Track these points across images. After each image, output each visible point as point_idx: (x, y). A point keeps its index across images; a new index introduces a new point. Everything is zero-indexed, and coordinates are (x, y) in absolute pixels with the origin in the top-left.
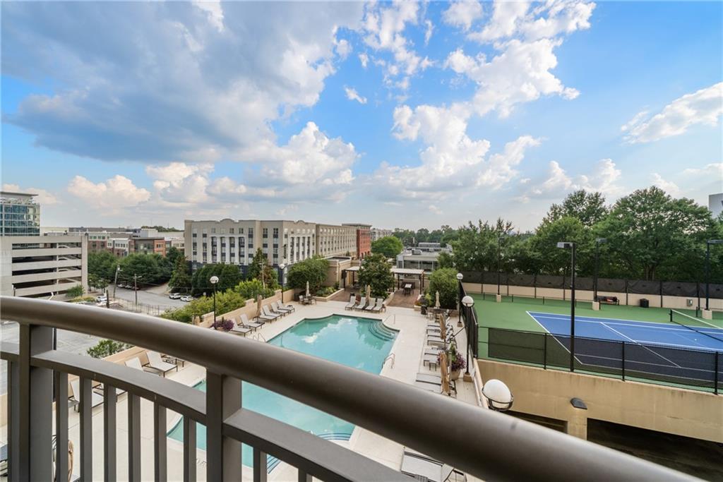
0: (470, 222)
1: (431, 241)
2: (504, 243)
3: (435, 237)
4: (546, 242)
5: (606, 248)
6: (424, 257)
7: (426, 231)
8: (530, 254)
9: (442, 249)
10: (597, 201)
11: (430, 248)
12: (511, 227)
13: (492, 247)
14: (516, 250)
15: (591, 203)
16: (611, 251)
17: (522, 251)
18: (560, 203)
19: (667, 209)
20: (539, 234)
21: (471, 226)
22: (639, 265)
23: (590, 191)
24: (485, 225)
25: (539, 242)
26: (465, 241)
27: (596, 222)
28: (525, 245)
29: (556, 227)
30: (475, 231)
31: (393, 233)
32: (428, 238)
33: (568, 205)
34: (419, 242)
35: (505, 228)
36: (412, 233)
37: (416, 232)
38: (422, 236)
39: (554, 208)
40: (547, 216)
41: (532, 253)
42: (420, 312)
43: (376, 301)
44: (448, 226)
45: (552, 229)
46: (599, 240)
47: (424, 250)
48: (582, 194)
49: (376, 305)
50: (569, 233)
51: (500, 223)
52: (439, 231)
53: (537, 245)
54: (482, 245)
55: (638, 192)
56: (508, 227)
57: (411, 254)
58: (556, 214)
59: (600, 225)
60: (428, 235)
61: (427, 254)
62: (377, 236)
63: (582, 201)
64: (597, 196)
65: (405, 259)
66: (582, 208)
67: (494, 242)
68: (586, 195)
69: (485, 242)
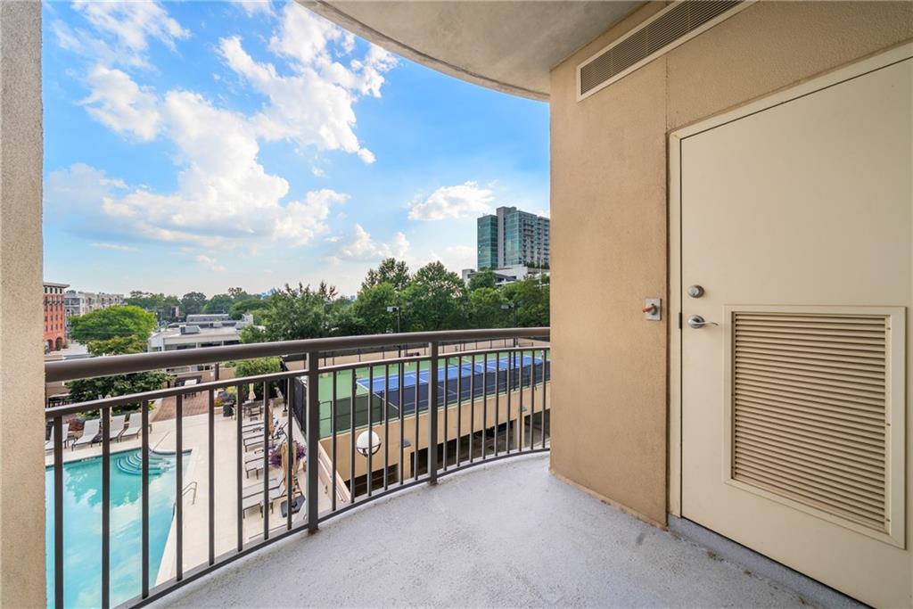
0: (287, 285)
1: (211, 311)
2: (329, 309)
3: (218, 305)
4: (368, 307)
5: (411, 311)
6: (207, 337)
7: (201, 296)
8: (355, 320)
9: (238, 322)
10: (403, 268)
11: (215, 323)
12: (335, 292)
13: (317, 315)
14: (341, 318)
15: (399, 270)
16: (416, 312)
17: (347, 318)
18: (376, 268)
19: (446, 279)
20: (361, 298)
21: (288, 290)
22: (431, 323)
23: (398, 260)
24: (307, 289)
25: (362, 307)
26: (282, 309)
27: (404, 288)
28: (350, 311)
29: (376, 293)
30: (294, 295)
31: (126, 300)
32: (205, 307)
33: (383, 271)
34: (187, 314)
35: (328, 293)
36: (172, 300)
37: (180, 298)
38: (193, 304)
39: (371, 273)
40: (365, 281)
41: (357, 319)
42: (222, 415)
43: (127, 419)
44: (239, 289)
45: (373, 294)
46: (408, 304)
47: (202, 326)
48: (393, 262)
49: (126, 427)
50: (386, 298)
51: (323, 287)
52: (225, 296)
53: (360, 311)
54: (304, 314)
55: (430, 264)
56: (331, 292)
57: (178, 335)
58: (372, 279)
59: (407, 291)
60: (204, 302)
61: (212, 332)
62: (83, 305)
63: (393, 268)
64: (403, 264)
65: (166, 343)
66: (392, 275)
67: (319, 309)
68: (396, 263)
69: (308, 310)
